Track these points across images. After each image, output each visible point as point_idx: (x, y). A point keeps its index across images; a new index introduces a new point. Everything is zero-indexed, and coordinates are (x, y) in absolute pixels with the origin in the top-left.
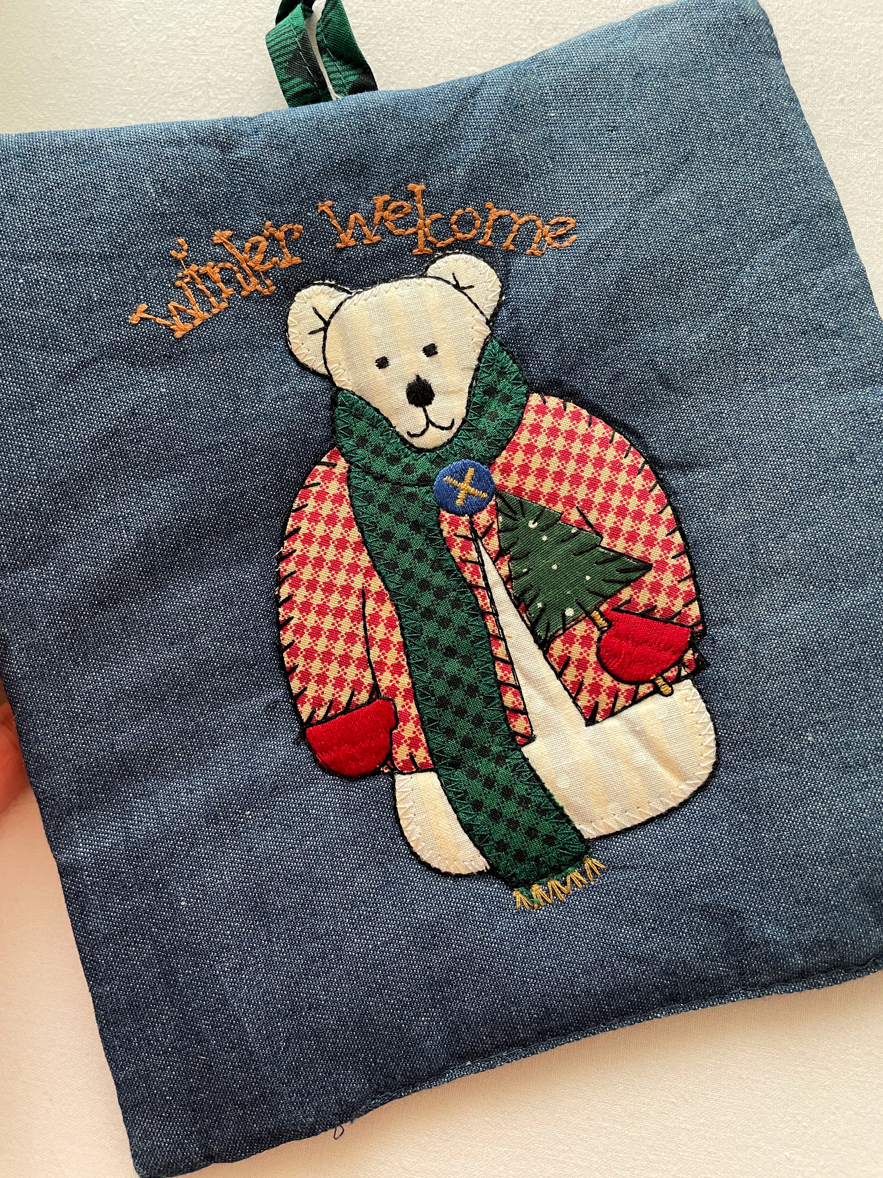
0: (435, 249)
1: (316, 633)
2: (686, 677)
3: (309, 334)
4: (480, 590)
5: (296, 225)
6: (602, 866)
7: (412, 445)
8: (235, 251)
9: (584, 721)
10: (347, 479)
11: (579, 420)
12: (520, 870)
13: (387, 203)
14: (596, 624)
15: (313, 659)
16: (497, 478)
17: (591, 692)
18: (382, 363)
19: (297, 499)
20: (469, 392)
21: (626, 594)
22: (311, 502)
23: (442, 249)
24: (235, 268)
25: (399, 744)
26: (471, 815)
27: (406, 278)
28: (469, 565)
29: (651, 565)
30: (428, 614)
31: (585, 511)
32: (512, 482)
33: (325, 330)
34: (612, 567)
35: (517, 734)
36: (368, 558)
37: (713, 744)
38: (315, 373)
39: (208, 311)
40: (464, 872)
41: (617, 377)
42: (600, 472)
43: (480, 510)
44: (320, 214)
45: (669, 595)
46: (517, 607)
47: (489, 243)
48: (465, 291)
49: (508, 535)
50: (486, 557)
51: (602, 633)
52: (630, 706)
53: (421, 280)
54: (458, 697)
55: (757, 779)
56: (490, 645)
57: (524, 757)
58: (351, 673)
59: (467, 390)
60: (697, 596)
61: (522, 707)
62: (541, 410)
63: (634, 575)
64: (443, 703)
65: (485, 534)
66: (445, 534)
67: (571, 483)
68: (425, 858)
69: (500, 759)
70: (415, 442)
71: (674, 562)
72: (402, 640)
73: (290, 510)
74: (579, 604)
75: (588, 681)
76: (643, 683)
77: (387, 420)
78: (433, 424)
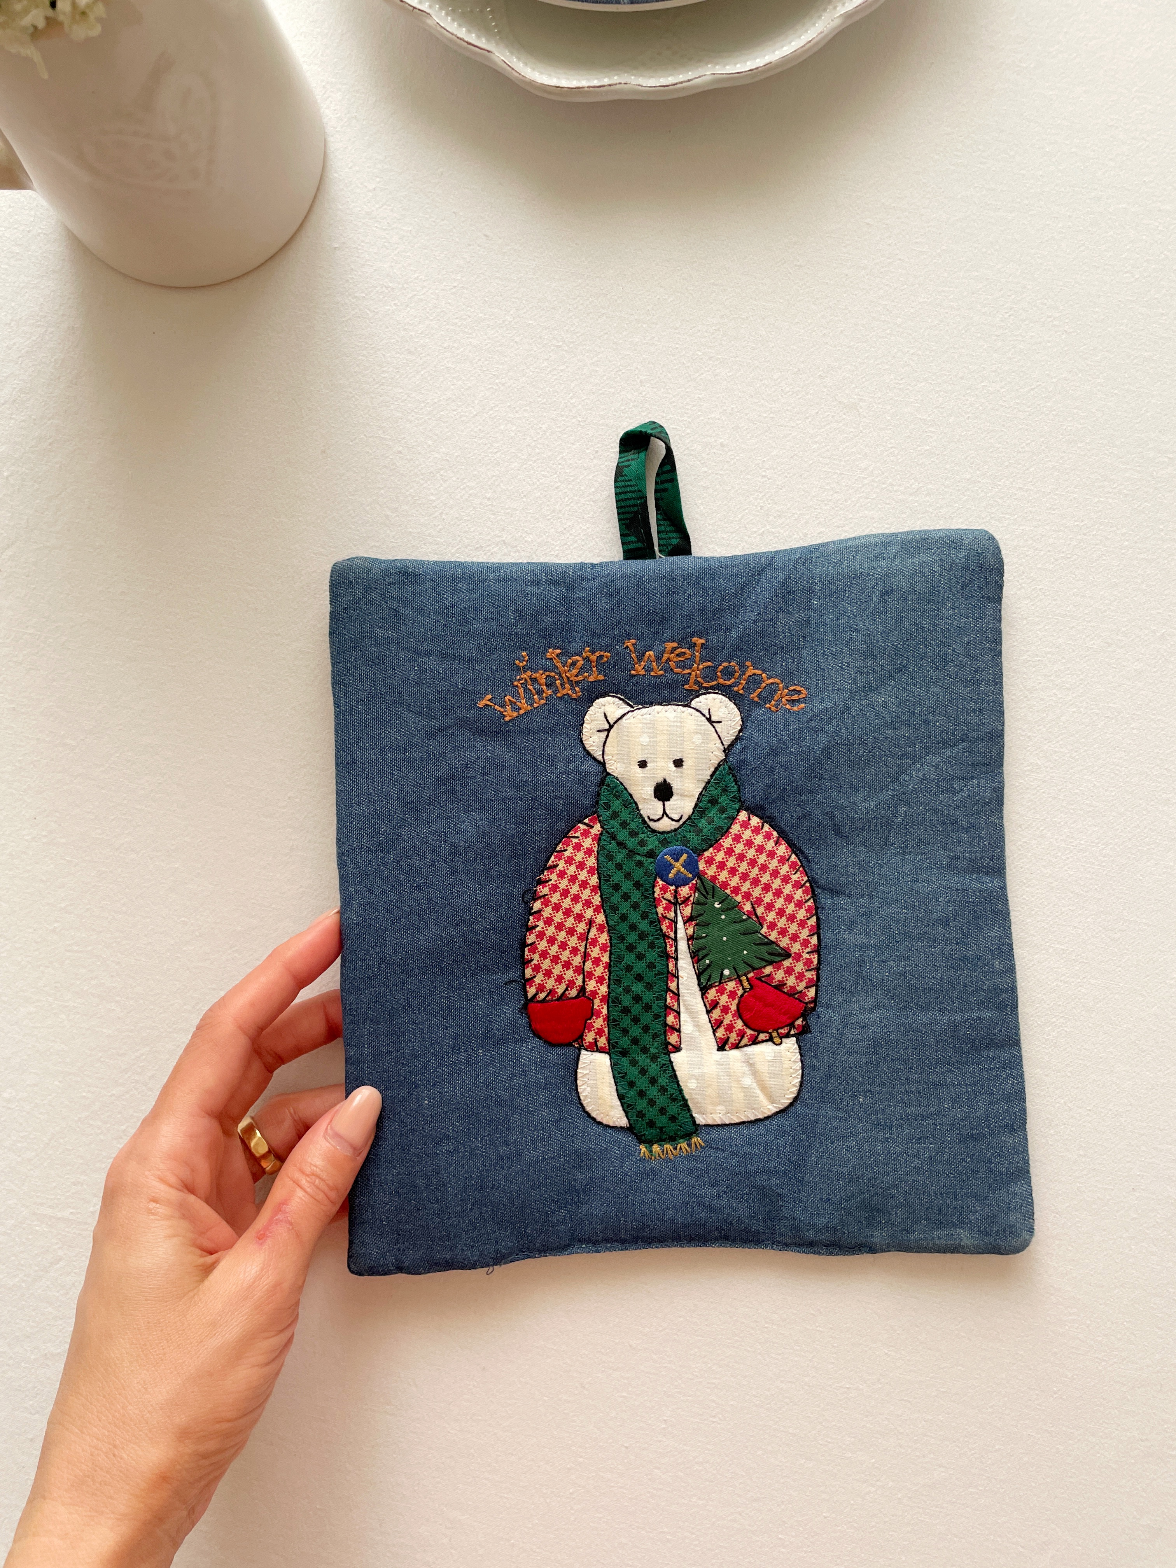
0: (701, 687)
1: (552, 941)
2: (793, 1036)
3: (598, 731)
4: (670, 940)
5: (606, 653)
6: (703, 1144)
7: (649, 826)
8: (559, 665)
9: (716, 1047)
10: (598, 839)
11: (769, 839)
12: (649, 1133)
13: (675, 649)
14: (742, 985)
15: (545, 958)
16: (702, 865)
17: (726, 1030)
18: (643, 764)
19: (561, 844)
20: (698, 798)
21: (768, 970)
22: (570, 849)
23: (707, 688)
24: (557, 677)
25: (590, 1031)
26: (625, 1089)
27: (674, 705)
28: (667, 921)
29: (791, 955)
30: (631, 948)
31: (756, 906)
32: (711, 871)
33: (609, 731)
34: (764, 949)
35: (670, 1044)
36: (599, 899)
37: (798, 1085)
38: (594, 759)
39: (531, 705)
40: (611, 1124)
41: (804, 816)
42: (774, 881)
43: (684, 885)
44: (625, 648)
45: (797, 978)
46: (692, 958)
47: (741, 692)
48: (714, 724)
49: (699, 907)
50: (680, 918)
51: (745, 992)
52: (750, 1045)
53: (686, 709)
54: (637, 1009)
55: (819, 1116)
56: (667, 980)
57: (670, 1060)
58: (569, 974)
59: (697, 796)
60: (815, 983)
61: (678, 1027)
62: (745, 825)
63: (777, 959)
64: (626, 1011)
65: (683, 902)
66: (656, 895)
67: (752, 883)
68: (588, 1109)
69: (654, 1058)
70: (652, 825)
71: (807, 956)
72: (608, 961)
73: (554, 850)
74: (734, 968)
75: (726, 1021)
76: (763, 1032)
77: (636, 803)
78: (667, 816)
